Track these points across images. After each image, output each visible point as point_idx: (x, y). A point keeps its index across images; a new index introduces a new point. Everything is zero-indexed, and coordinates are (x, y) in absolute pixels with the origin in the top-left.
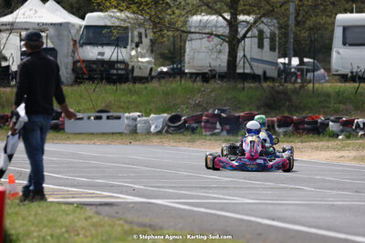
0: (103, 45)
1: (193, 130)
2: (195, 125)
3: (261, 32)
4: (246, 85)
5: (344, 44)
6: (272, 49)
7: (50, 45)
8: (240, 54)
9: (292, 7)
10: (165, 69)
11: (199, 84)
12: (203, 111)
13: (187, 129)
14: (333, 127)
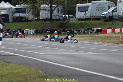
0: (20, 13)
1: (42, 33)
2: (42, 32)
3: (58, 9)
4: (55, 22)
5: (79, 11)
6: (61, 13)
7: (7, 13)
8: (53, 14)
9: (66, 3)
10: (36, 18)
11: (43, 22)
12: (44, 28)
13: (40, 33)
14: (75, 32)
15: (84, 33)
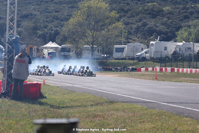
0: (65, 52)
3: (98, 49)
6: (101, 53)
8: (94, 54)
9: (105, 44)
14: (113, 69)
15: (121, 71)
